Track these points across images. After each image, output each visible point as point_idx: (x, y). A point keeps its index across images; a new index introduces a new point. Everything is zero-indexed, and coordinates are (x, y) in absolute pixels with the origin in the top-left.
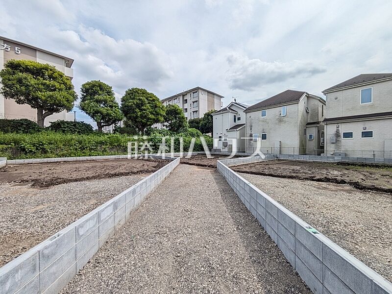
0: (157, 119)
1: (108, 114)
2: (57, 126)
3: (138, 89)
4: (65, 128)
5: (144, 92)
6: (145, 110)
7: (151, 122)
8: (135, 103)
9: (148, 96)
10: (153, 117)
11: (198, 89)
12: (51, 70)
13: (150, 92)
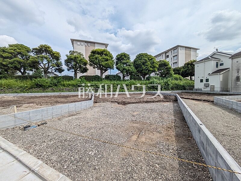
0: (154, 70)
1: (129, 70)
2: (108, 77)
3: (143, 54)
4: (111, 78)
5: (146, 55)
6: (147, 65)
7: (150, 72)
8: (142, 62)
9: (149, 57)
10: (151, 69)
11: (178, 46)
12: (106, 51)
13: (150, 54)
